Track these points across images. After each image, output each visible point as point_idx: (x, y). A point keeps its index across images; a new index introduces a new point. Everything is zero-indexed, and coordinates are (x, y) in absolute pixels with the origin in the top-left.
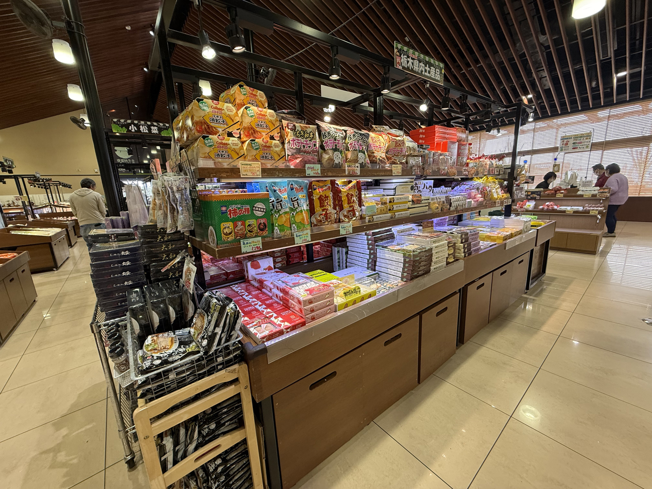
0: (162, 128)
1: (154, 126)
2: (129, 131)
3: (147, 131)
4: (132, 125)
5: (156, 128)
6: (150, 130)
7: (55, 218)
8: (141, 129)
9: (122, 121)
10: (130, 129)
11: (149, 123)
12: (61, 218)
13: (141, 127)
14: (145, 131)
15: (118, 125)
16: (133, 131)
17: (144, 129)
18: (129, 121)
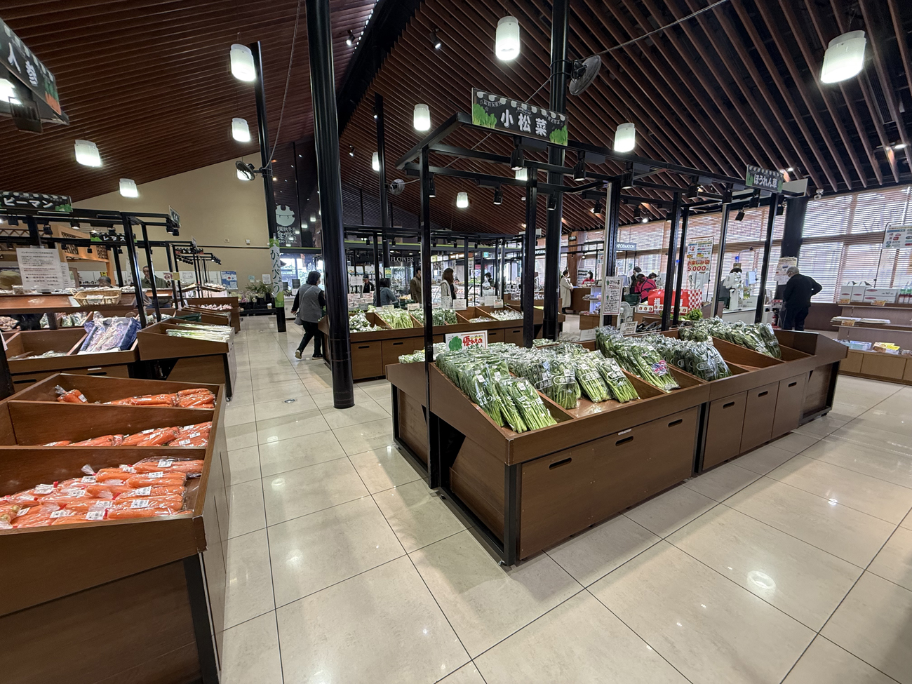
0: (553, 124)
1: (542, 117)
2: (500, 124)
3: (529, 129)
4: (507, 111)
5: (544, 122)
6: (533, 125)
7: (203, 307)
8: (520, 123)
9: (492, 97)
10: (502, 120)
11: (534, 109)
12: (210, 307)
13: (521, 117)
14: (525, 129)
15: (484, 106)
16: (507, 125)
17: (524, 123)
18: (503, 101)
